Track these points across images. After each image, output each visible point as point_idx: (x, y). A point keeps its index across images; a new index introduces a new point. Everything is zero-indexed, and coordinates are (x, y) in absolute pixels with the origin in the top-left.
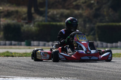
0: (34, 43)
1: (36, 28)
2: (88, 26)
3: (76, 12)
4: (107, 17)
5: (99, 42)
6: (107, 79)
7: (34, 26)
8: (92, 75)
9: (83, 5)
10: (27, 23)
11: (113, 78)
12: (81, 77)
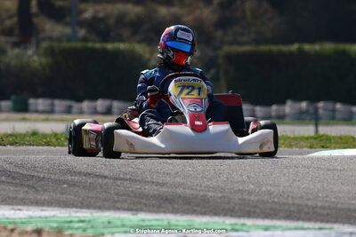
0: (36, 104)
1: (43, 60)
3: (163, 11)
4: (253, 29)
6: (254, 212)
7: (38, 55)
8: (208, 202)
10: (15, 45)
11: (271, 209)
12: (176, 206)
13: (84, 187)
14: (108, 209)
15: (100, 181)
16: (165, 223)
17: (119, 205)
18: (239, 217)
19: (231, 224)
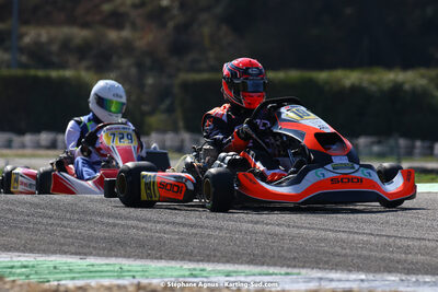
2: (150, 81)
3: (113, 35)
4: (211, 55)
5: (186, 136)
6: (215, 256)
8: (165, 244)
9: (134, 14)
11: (233, 252)
12: (128, 249)
13: (27, 229)
14: (54, 253)
15: (45, 221)
16: (117, 268)
17: (65, 248)
18: (198, 261)
19: (189, 270)
